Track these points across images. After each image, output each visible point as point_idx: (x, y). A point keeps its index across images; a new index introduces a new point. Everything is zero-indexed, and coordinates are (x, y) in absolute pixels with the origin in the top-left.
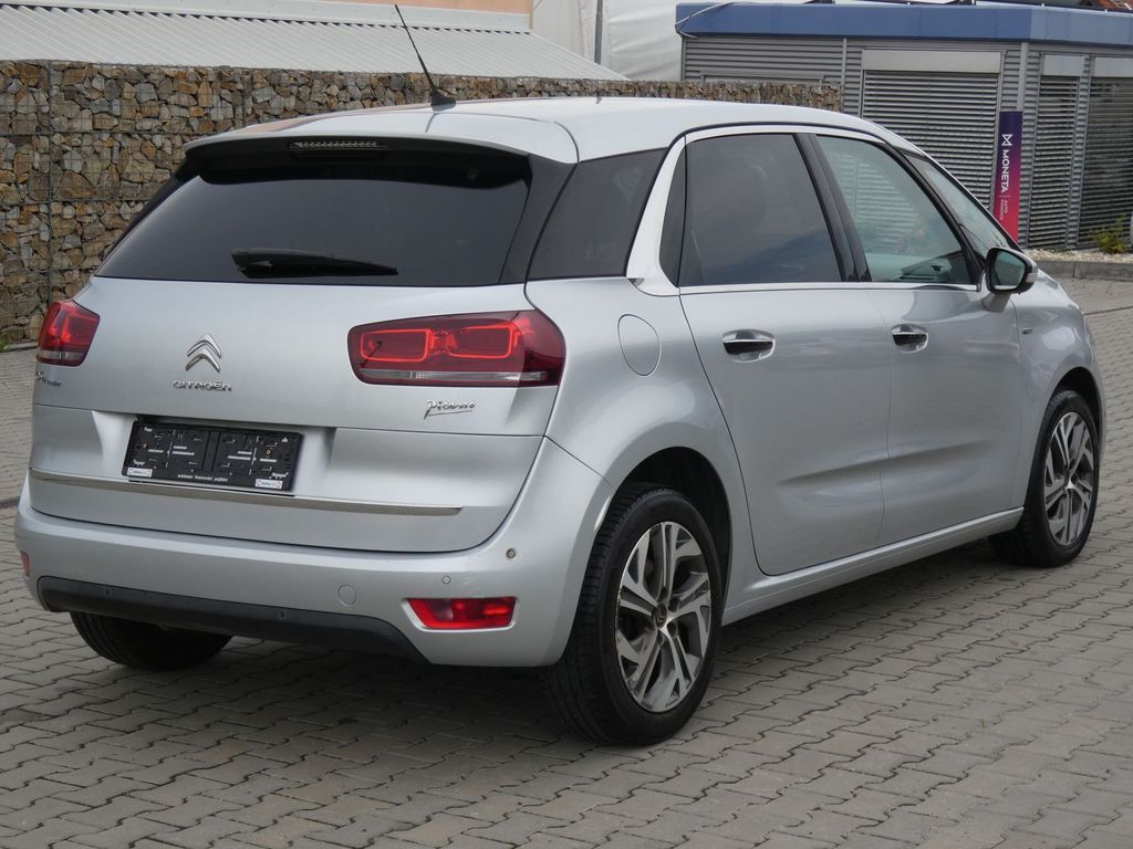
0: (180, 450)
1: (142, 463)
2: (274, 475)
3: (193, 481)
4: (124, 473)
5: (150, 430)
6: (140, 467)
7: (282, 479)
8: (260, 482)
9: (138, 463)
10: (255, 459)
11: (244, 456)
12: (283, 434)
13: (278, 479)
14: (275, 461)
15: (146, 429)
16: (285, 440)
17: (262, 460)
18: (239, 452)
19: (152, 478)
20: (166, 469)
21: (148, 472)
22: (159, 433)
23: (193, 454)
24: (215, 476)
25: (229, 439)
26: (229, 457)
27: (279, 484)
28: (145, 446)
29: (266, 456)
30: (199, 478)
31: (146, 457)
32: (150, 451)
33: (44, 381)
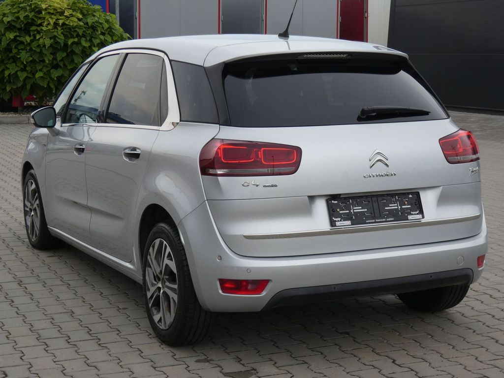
0: (358, 209)
1: (339, 219)
2: (412, 213)
4: (332, 223)
5: (336, 202)
6: (338, 221)
7: (417, 214)
8: (410, 217)
9: (337, 219)
10: (399, 207)
11: (393, 207)
12: (409, 194)
13: (415, 214)
14: (410, 206)
15: (333, 202)
16: (410, 196)
17: (403, 207)
18: (390, 205)
19: (352, 225)
20: (357, 219)
21: (348, 223)
22: (342, 203)
23: (366, 210)
24: (386, 218)
25: (383, 199)
26: (386, 208)
27: (420, 216)
28: (338, 210)
29: (405, 205)
30: (379, 220)
31: (339, 216)
32: (340, 212)
33: (257, 186)
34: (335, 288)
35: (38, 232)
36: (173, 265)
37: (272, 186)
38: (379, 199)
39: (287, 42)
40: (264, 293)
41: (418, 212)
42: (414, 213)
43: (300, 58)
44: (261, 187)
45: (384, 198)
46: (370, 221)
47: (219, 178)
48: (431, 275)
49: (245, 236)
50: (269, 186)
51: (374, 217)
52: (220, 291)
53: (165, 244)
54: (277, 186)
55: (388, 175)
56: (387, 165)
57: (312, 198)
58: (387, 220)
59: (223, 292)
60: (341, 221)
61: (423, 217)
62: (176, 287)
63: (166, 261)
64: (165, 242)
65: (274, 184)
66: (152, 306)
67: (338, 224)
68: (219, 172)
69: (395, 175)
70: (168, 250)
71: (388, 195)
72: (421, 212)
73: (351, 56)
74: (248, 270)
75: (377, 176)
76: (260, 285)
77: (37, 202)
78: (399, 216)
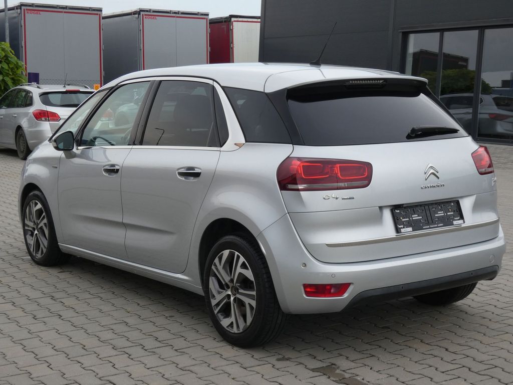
0: (415, 217)
1: (402, 226)
3: (430, 228)
4: (398, 230)
5: (398, 211)
6: (402, 228)
7: (459, 220)
8: (455, 222)
9: (401, 227)
10: (445, 214)
11: (441, 214)
12: (451, 202)
13: (457, 220)
14: (452, 213)
15: (396, 211)
16: (452, 204)
17: (448, 214)
18: (439, 213)
19: (413, 231)
20: (416, 226)
21: (410, 229)
22: (403, 212)
23: (421, 217)
24: (438, 224)
25: (433, 208)
26: (436, 215)
27: (461, 221)
28: (401, 218)
29: (449, 212)
30: (432, 226)
31: (403, 223)
32: (403, 220)
33: (337, 198)
34: (402, 288)
35: (45, 250)
36: (249, 274)
37: (350, 199)
38: (430, 207)
39: (320, 69)
40: (346, 295)
41: (459, 218)
42: (456, 218)
43: (347, 83)
44: (340, 199)
45: (434, 206)
46: (426, 227)
47: (301, 192)
48: (472, 272)
49: (327, 245)
50: (347, 199)
51: (428, 224)
52: (305, 296)
53: (238, 255)
54: (353, 198)
55: (438, 186)
56: (438, 178)
57: (381, 208)
58: (439, 225)
59: (307, 296)
60: (404, 228)
61: (464, 222)
62: (254, 293)
63: (239, 270)
64: (237, 253)
65: (351, 196)
66: (218, 312)
67: (403, 230)
68: (300, 187)
69: (444, 185)
70: (242, 259)
71: (436, 204)
72: (462, 217)
73: (386, 82)
74: (333, 275)
75: (431, 187)
76: (342, 288)
77: (45, 221)
78: (447, 221)
